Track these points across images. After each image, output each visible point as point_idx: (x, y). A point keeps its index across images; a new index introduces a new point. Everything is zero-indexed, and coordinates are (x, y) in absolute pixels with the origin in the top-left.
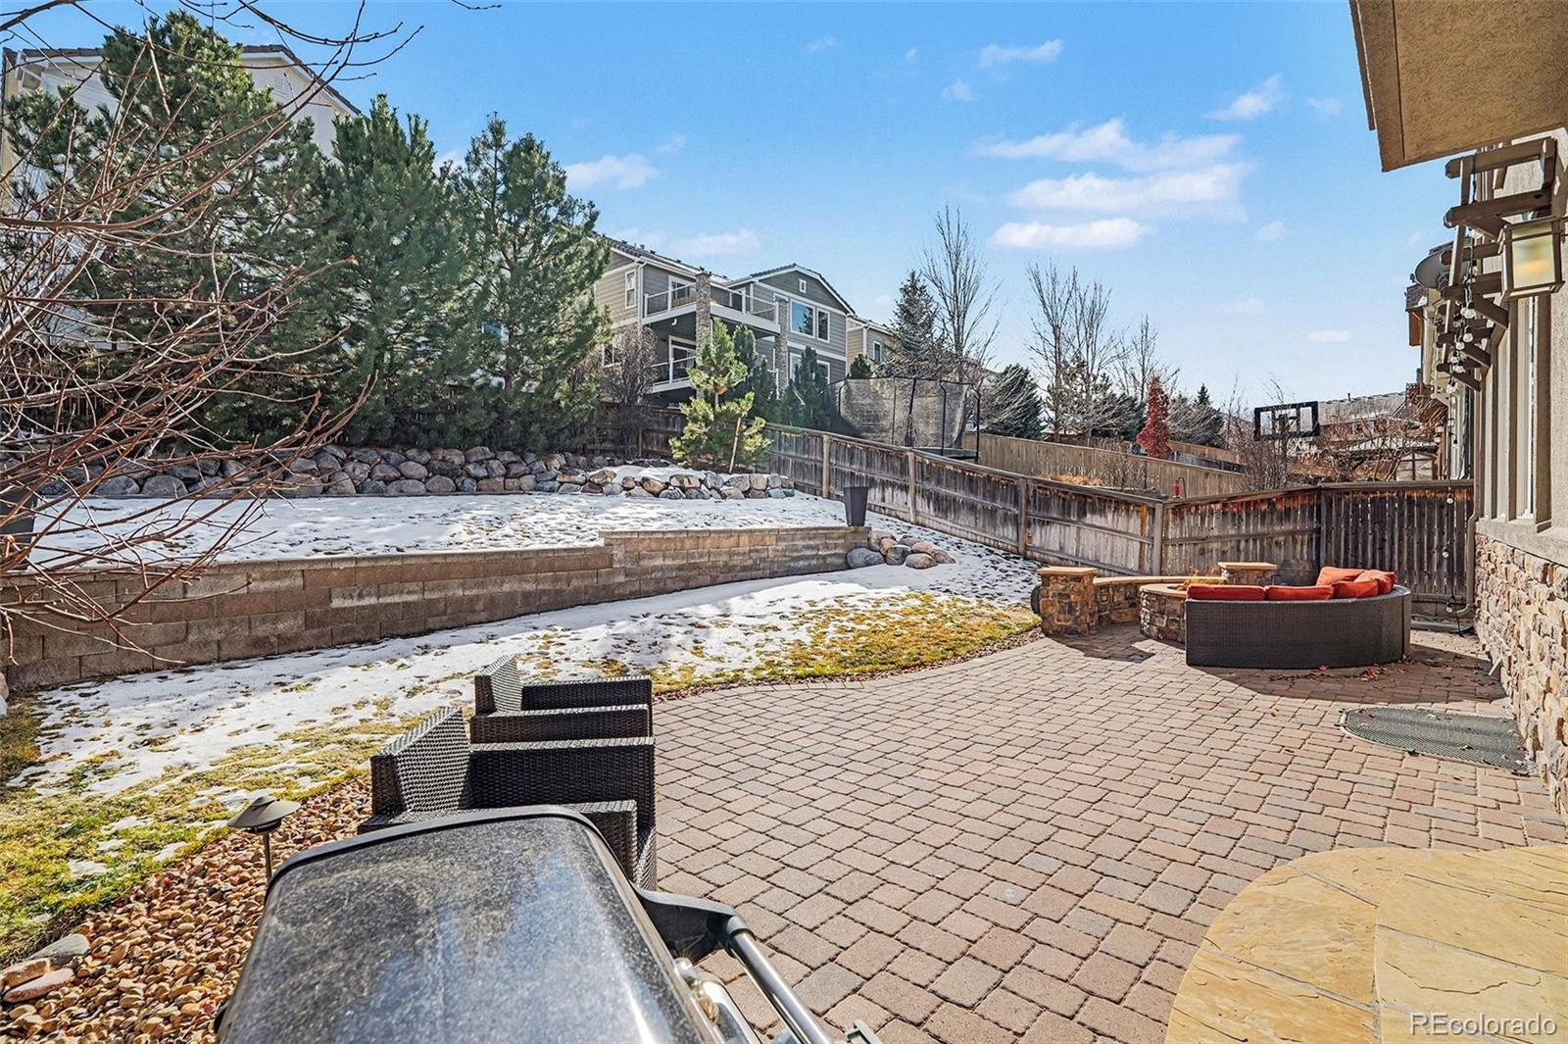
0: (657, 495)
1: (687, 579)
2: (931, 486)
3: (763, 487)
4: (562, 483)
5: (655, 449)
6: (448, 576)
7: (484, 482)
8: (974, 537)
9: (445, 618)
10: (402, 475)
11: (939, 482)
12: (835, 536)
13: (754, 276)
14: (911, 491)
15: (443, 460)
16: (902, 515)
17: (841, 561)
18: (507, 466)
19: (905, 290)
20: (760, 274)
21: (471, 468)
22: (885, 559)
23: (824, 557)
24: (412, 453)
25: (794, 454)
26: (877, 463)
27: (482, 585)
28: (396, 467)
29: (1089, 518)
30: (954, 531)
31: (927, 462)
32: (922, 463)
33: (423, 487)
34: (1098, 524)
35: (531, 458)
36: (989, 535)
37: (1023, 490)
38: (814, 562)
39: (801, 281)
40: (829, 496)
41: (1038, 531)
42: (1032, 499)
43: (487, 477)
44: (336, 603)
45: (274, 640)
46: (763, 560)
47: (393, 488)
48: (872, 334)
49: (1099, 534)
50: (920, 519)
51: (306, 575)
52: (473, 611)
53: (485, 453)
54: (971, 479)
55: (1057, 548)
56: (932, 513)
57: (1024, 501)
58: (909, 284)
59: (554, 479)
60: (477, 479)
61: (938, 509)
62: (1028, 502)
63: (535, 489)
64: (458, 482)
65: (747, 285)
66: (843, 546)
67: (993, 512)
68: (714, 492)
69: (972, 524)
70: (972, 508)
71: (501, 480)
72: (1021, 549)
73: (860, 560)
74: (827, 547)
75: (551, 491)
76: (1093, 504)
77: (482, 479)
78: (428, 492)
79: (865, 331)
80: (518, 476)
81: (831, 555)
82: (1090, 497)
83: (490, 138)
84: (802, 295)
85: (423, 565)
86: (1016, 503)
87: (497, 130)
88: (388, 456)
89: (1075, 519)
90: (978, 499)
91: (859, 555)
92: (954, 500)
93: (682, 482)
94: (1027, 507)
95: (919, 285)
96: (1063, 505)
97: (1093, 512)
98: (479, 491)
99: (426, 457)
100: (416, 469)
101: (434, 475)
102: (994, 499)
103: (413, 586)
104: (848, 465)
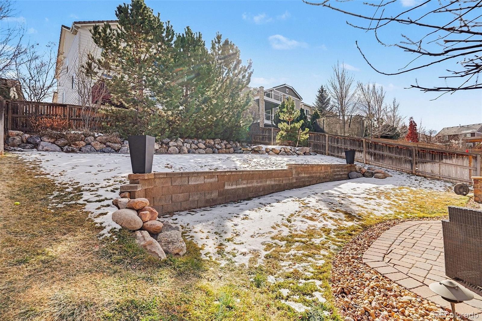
0: (278, 154)
1: (310, 181)
2: (372, 151)
3: (308, 152)
4: (243, 151)
5: (258, 141)
6: (253, 179)
7: (220, 150)
8: (392, 168)
9: (253, 193)
10: (199, 148)
11: (375, 149)
12: (345, 167)
13: (274, 88)
14: (364, 152)
15: (208, 143)
16: (359, 161)
17: (346, 176)
18: (225, 145)
19: (320, 92)
20: (276, 87)
21: (216, 145)
22: (364, 175)
23: (342, 175)
24: (200, 140)
25: (313, 141)
26: (348, 143)
27: (261, 182)
28: (196, 145)
29: (444, 160)
30: (383, 166)
31: (371, 142)
32: (368, 143)
33: (205, 151)
34: (449, 163)
35: (232, 143)
36: (399, 167)
37: (414, 151)
38: (339, 176)
39: (287, 89)
40: (329, 155)
41: (420, 166)
42: (417, 154)
43: (221, 149)
44: (227, 187)
45: (211, 200)
46: (328, 175)
47: (197, 151)
48: (305, 106)
49: (449, 166)
50: (367, 162)
51: (219, 177)
52: (260, 191)
53: (219, 141)
54: (389, 147)
55: (431, 172)
56: (373, 159)
57: (414, 155)
58: (321, 89)
59: (241, 149)
60: (218, 149)
61: (375, 159)
62: (416, 155)
63: (234, 153)
64: (214, 150)
65: (271, 91)
66: (347, 171)
67: (400, 159)
68: (294, 153)
69: (391, 163)
70: (391, 158)
71: (225, 149)
72: (414, 172)
73: (355, 176)
74: (342, 171)
75: (240, 153)
76: (446, 155)
77: (220, 149)
78: (206, 153)
79: (303, 105)
80: (229, 148)
81: (343, 174)
82: (445, 153)
83: (217, 40)
84: (287, 94)
85: (247, 174)
86: (411, 155)
87: (219, 38)
88: (194, 141)
89: (438, 161)
90: (393, 155)
91: (354, 174)
92: (383, 155)
93: (285, 150)
94: (416, 157)
95: (324, 90)
96: (432, 156)
97: (446, 158)
98: (219, 153)
99: (204, 142)
100: (202, 145)
101: (207, 148)
102: (400, 154)
103: (245, 182)
104: (336, 144)
